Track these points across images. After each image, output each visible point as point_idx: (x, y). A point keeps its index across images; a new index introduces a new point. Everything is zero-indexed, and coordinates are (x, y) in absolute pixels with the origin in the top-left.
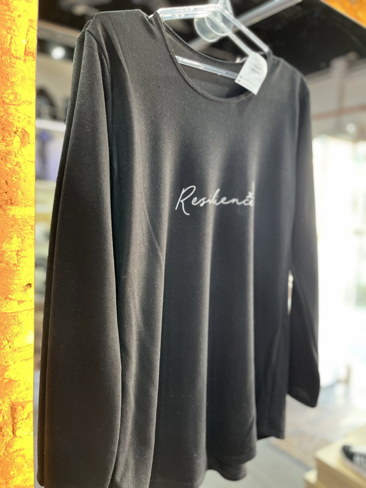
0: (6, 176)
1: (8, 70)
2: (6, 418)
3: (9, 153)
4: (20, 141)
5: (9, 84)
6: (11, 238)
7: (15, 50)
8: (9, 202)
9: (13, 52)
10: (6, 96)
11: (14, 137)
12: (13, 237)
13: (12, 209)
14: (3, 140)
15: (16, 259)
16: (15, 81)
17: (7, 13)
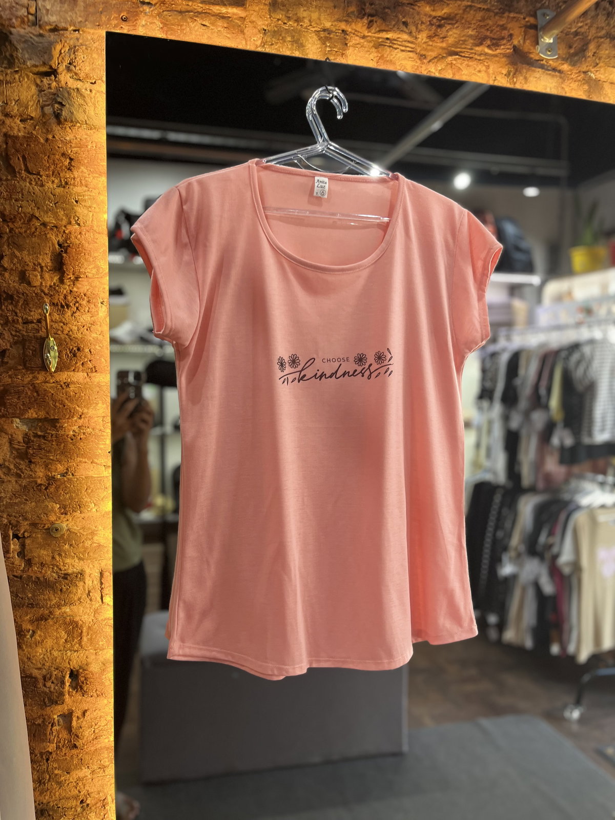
0: (89, 344)
1: (90, 246)
2: (95, 582)
3: (93, 324)
4: (106, 311)
5: (91, 260)
6: (97, 404)
7: (97, 227)
8: (94, 371)
9: (95, 228)
10: (89, 271)
11: (101, 307)
13: (97, 377)
14: (88, 311)
15: (101, 425)
16: (97, 255)
17: (86, 193)
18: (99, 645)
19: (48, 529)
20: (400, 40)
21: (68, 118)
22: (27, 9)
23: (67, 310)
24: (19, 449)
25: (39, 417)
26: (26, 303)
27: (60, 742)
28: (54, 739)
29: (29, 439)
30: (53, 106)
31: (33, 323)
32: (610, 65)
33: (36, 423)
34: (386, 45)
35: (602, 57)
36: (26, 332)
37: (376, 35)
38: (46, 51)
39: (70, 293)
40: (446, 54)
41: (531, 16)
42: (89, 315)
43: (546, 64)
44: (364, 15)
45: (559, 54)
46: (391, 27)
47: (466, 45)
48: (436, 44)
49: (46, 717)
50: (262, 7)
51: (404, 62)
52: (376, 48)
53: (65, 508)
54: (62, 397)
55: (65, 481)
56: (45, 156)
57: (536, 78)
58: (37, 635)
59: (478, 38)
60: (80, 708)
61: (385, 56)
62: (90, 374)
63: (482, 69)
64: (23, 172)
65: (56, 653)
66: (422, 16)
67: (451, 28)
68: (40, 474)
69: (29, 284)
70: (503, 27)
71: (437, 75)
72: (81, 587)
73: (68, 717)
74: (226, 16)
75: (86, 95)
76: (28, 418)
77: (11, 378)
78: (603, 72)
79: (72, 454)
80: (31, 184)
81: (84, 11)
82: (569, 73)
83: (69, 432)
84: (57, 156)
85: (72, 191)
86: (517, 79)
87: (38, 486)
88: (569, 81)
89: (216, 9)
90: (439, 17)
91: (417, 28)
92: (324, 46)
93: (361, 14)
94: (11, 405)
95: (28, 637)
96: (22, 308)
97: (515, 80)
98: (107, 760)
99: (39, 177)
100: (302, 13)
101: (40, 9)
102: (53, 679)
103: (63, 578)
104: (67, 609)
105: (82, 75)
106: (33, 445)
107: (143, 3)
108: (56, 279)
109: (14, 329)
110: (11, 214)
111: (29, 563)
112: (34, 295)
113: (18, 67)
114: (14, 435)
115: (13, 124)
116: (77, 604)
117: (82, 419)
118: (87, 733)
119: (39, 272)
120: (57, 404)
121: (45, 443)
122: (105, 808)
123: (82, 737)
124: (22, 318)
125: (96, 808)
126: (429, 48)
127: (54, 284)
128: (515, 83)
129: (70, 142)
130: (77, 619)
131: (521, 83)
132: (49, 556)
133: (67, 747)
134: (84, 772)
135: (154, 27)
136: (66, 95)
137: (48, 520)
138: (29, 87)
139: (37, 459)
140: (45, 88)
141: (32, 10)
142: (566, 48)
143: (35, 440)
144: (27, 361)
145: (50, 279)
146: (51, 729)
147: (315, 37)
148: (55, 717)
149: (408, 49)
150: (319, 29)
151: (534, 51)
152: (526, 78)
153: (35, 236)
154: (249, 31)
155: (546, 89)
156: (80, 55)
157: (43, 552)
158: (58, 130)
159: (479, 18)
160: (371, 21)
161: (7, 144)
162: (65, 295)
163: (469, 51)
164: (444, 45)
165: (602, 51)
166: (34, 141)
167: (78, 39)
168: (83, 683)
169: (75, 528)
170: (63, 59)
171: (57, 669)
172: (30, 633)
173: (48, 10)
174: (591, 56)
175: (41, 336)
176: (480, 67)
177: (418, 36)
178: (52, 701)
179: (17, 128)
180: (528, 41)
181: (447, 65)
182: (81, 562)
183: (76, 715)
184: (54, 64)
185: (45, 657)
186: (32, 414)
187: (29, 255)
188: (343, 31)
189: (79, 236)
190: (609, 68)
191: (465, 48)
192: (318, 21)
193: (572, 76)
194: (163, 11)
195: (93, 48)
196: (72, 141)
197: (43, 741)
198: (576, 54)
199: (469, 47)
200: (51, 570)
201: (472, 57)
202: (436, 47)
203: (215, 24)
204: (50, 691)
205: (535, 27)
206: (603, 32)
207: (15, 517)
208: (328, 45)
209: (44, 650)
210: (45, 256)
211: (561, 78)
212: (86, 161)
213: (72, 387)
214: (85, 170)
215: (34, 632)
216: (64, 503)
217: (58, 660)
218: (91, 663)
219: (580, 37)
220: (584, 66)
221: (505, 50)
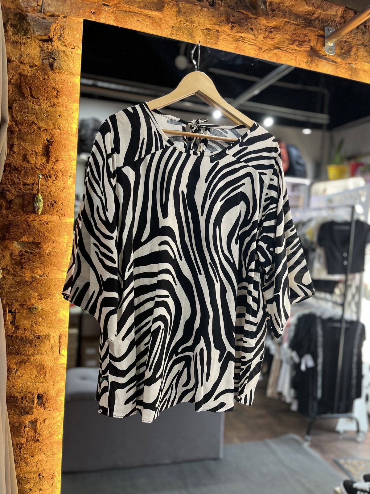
0: (62, 200)
1: (66, 142)
2: (56, 342)
3: (64, 188)
4: (72, 181)
5: (66, 150)
6: (64, 235)
7: (71, 131)
8: (63, 215)
9: (69, 132)
10: (64, 157)
11: (69, 178)
12: (65, 235)
13: (65, 219)
14: (62, 180)
15: (66, 248)
16: (69, 148)
17: (66, 112)
18: (56, 379)
19: (30, 308)
20: (248, 38)
21: (58, 67)
22: (37, 2)
23: (49, 179)
24: (16, 259)
25: (29, 241)
26: (26, 173)
27: (29, 438)
28: (25, 436)
29: (22, 254)
30: (49, 59)
31: (29, 185)
33: (27, 245)
34: (240, 41)
35: (359, 56)
36: (25, 190)
37: (235, 34)
38: (47, 27)
39: (52, 169)
40: (273, 48)
41: (322, 30)
42: (63, 182)
43: (328, 57)
44: (229, 22)
45: (336, 52)
46: (243, 30)
47: (285, 44)
48: (268, 42)
49: (21, 422)
50: (172, 13)
51: (249, 51)
52: (235, 42)
53: (41, 296)
54: (44, 230)
55: (42, 279)
56: (43, 88)
57: (323, 65)
58: (19, 372)
59: (292, 40)
60: (42, 417)
61: (240, 46)
62: (61, 217)
64: (29, 96)
65: (29, 384)
66: (261, 25)
67: (276, 34)
68: (27, 275)
69: (28, 162)
70: (305, 35)
71: (268, 59)
72: (48, 344)
73: (34, 423)
74: (152, 16)
75: (69, 55)
76: (23, 241)
77: (14, 217)
78: (359, 64)
79: (47, 264)
80: (33, 104)
81: (70, 6)
82: (341, 64)
83: (47, 250)
84: (50, 89)
85: (57, 110)
86: (312, 65)
87: (26, 282)
88: (341, 68)
89: (146, 12)
90: (270, 27)
91: (258, 32)
92: (206, 38)
93: (228, 21)
94: (13, 233)
95: (14, 373)
96: (23, 176)
98: (56, 450)
99: (38, 100)
100: (195, 18)
101: (44, 3)
102: (27, 399)
103: (37, 338)
104: (38, 357)
105: (67, 43)
106: (25, 257)
107: (104, 5)
108: (44, 160)
109: (18, 188)
110: (20, 120)
111: (17, 328)
112: (31, 169)
113: (30, 35)
114: (13, 251)
115: (25, 68)
116: (44, 354)
117: (55, 244)
118: (45, 433)
119: (35, 156)
120: (40, 234)
121: (32, 257)
122: (53, 479)
123: (42, 435)
124: (23, 182)
125: (48, 479)
126: (264, 44)
127: (43, 163)
128: (311, 67)
129: (58, 82)
130: (44, 363)
131: (314, 67)
132: (29, 324)
133: (33, 441)
134: (42, 457)
135: (110, 19)
136: (57, 54)
137: (31, 303)
138: (35, 48)
139: (26, 266)
140: (45, 49)
141: (40, 4)
142: (339, 49)
143: (26, 254)
144: (24, 207)
145: (41, 160)
146: (24, 430)
147: (201, 33)
148: (27, 422)
149: (253, 44)
150: (204, 28)
151: (322, 50)
152: (317, 65)
153: (34, 134)
154: (163, 26)
155: (327, 72)
156: (67, 32)
157: (26, 322)
158: (51, 74)
159: (293, 29)
160: (233, 26)
161: (20, 79)
162: (49, 170)
163: (286, 47)
164: (272, 43)
165: (359, 52)
166: (37, 79)
167: (65, 22)
168: (45, 402)
169: (46, 308)
170: (56, 33)
171: (30, 393)
172: (15, 371)
173: (49, 4)
174: (353, 55)
175: (34, 193)
176: (292, 57)
177: (258, 37)
178: (26, 412)
179: (27, 71)
180: (319, 44)
181: (273, 55)
182: (49, 329)
183: (40, 421)
184: (51, 35)
185: (23, 385)
186: (25, 239)
187: (29, 145)
188: (217, 30)
189: (59, 136)
190: (363, 62)
191: (284, 46)
192: (203, 24)
193: (342, 66)
194: (116, 10)
195: (74, 28)
196: (59, 80)
197: (19, 436)
198: (345, 53)
199: (286, 45)
200: (30, 333)
201: (287, 51)
202: (268, 43)
203: (145, 20)
204: (25, 406)
205: (323, 36)
206: (360, 42)
207: (11, 300)
208: (208, 37)
209: (22, 381)
210: (39, 146)
211: (336, 66)
212: (66, 93)
213: (50, 224)
214: (66, 98)
215: (17, 370)
216: (41, 293)
217: (30, 388)
218: (50, 390)
219: (348, 44)
220: (349, 60)
221: (306, 48)
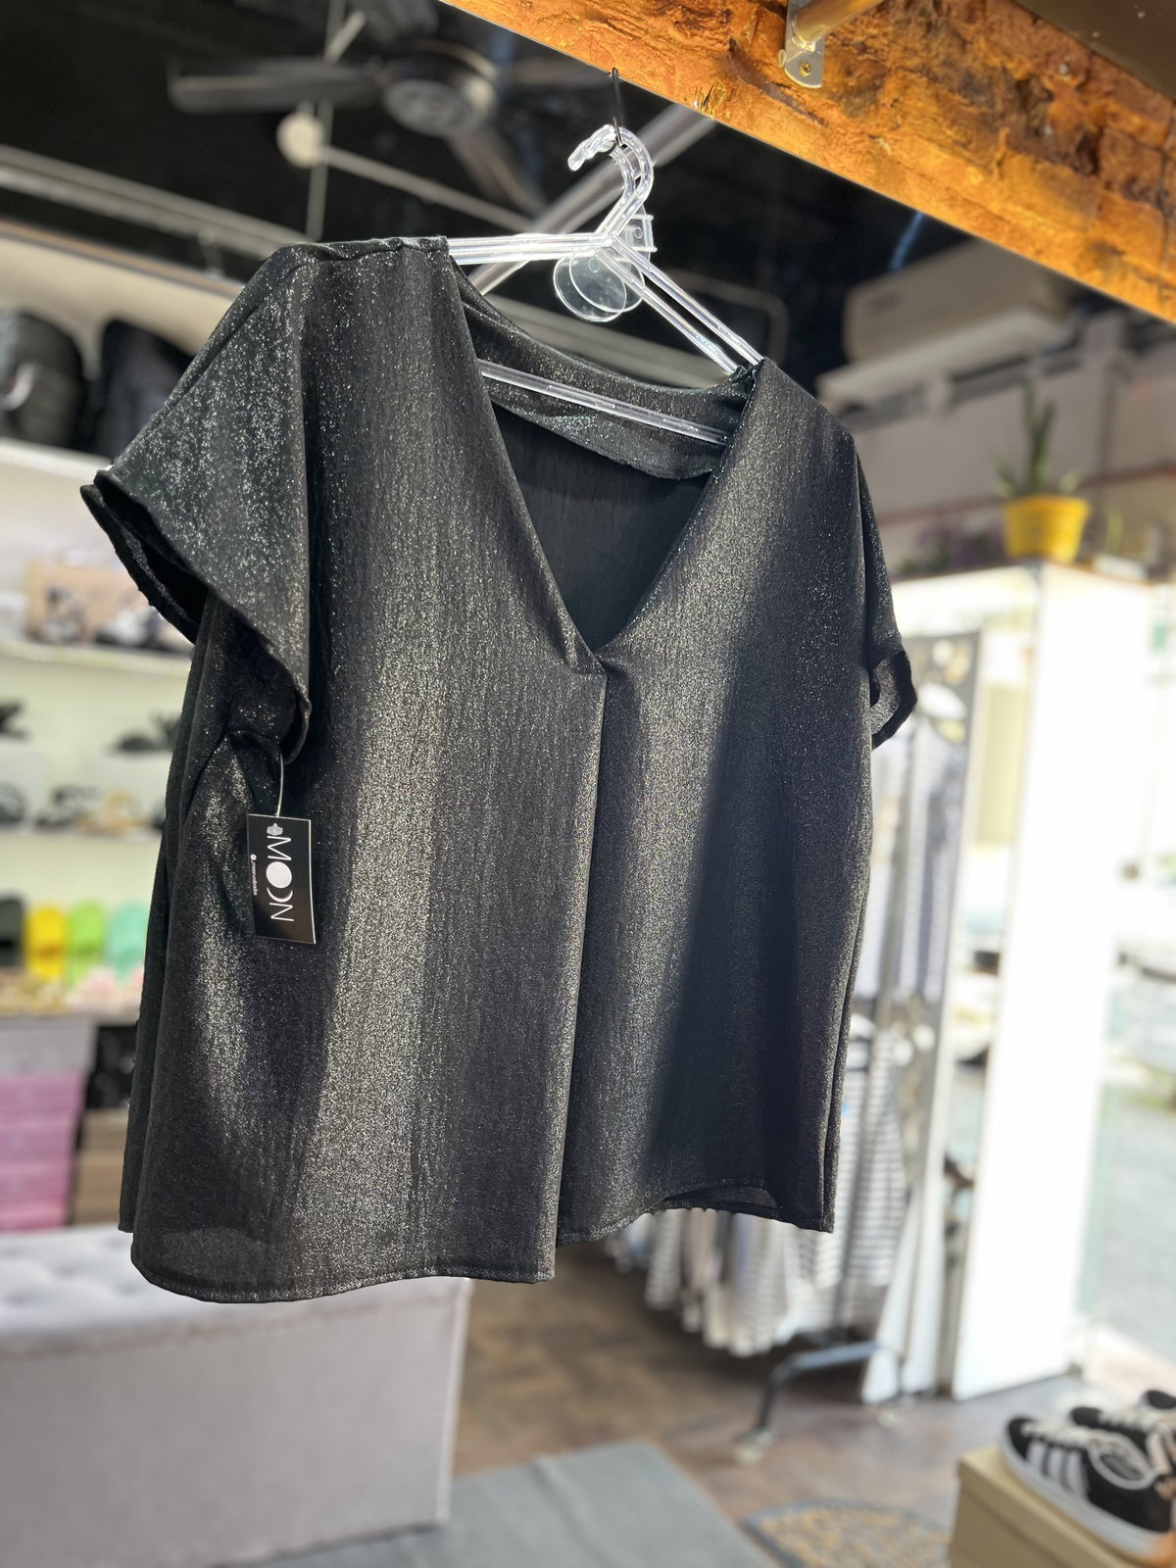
32: (925, 136)
35: (908, 114)
40: (580, 14)
43: (795, 96)
45: (824, 82)
47: (628, 5)
57: (773, 121)
63: (657, 71)
78: (908, 146)
82: (842, 131)
86: (731, 113)
88: (839, 150)
97: (728, 114)
131: (739, 121)
142: (839, 71)
151: (774, 61)
152: (750, 115)
163: (632, 20)
165: (910, 100)
174: (889, 106)
176: (654, 64)
180: (763, 36)
181: (580, 41)
190: (921, 140)
191: (624, 13)
193: (847, 138)
199: (634, 13)
201: (635, 37)
206: (916, 61)
211: (823, 135)
219: (871, 57)
220: (873, 123)
221: (712, 42)
